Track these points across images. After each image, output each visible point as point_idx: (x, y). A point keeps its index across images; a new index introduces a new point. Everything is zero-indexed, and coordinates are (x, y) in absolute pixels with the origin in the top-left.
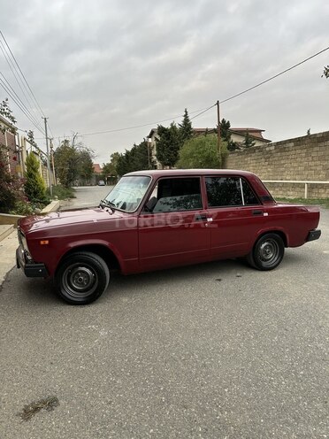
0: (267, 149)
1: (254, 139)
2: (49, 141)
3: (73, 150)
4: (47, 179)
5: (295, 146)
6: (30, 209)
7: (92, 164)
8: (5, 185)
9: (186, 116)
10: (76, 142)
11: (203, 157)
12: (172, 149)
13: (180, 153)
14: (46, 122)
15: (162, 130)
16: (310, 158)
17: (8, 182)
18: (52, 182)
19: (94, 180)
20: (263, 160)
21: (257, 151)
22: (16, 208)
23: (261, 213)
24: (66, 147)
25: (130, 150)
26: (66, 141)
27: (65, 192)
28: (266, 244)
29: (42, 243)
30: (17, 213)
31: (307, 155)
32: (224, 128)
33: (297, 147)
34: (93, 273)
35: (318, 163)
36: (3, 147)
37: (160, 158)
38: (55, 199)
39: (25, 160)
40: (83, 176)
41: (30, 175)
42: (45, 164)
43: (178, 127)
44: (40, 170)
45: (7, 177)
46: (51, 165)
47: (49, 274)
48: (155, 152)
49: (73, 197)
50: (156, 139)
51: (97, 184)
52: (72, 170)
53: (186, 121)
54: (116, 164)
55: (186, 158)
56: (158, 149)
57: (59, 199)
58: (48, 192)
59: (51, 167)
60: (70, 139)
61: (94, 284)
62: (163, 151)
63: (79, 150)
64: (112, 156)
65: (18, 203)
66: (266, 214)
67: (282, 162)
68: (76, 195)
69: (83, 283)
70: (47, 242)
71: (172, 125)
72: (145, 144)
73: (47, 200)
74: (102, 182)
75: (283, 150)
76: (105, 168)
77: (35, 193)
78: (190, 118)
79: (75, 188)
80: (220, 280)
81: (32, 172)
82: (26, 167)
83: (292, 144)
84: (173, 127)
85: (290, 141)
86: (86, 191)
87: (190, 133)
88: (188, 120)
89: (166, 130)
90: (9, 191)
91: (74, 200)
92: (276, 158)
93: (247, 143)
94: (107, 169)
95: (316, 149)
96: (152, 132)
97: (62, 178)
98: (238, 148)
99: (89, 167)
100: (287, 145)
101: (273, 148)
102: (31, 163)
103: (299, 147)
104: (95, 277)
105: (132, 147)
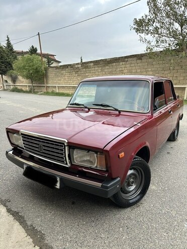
0: (76, 66)
9: (8, 40)
11: (33, 69)
16: (104, 73)
20: (74, 72)
21: (69, 67)
31: (102, 70)
33: (95, 66)
43: (4, 47)
53: (9, 44)
66: (179, 106)
67: (87, 74)
75: (87, 67)
78: (11, 42)
80: (169, 153)
83: (92, 64)
85: (91, 62)
87: (13, 52)
88: (10, 44)
92: (83, 72)
93: (48, 62)
95: (107, 67)
100: (89, 65)
101: (80, 66)
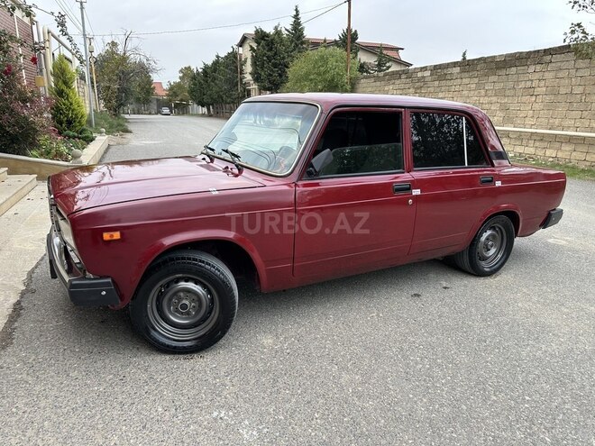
0: (420, 75)
1: (390, 60)
2: (88, 41)
3: (124, 59)
4: (86, 101)
5: (462, 72)
6: (63, 148)
7: (150, 82)
8: (17, 106)
9: (296, 17)
10: (130, 46)
11: (325, 80)
12: (275, 65)
13: (290, 72)
14: (82, 8)
15: (261, 36)
16: (483, 92)
17: (24, 101)
18: (94, 107)
19: (154, 106)
20: (411, 90)
21: (403, 76)
22: (39, 147)
23: (492, 181)
24: (113, 53)
25: (210, 63)
26: (114, 44)
27: (115, 122)
28: (489, 232)
29: (106, 236)
30: (42, 155)
31: (479, 86)
32: (349, 40)
33: (463, 75)
34: (209, 292)
35: (494, 99)
36: (12, 38)
37: (257, 78)
38: (101, 133)
39: (50, 68)
40: (138, 100)
41: (60, 93)
42: (83, 78)
43: (284, 32)
44: (75, 85)
45: (21, 93)
46: (92, 79)
47: (122, 297)
48: (248, 68)
49: (127, 131)
50: (252, 49)
51: (159, 112)
52: (123, 90)
53: (297, 24)
54: (187, 84)
55: (298, 80)
56: (254, 64)
57: (108, 133)
58: (89, 122)
59: (92, 83)
60: (120, 41)
61: (210, 313)
62: (262, 68)
63: (134, 58)
64: (181, 71)
65: (42, 139)
66: (498, 184)
68: (130, 127)
69: (188, 313)
70: (117, 235)
71: (276, 28)
72: (233, 56)
73: (88, 134)
74: (166, 110)
75: (442, 78)
76: (172, 88)
77: (69, 123)
78: (302, 20)
79: (127, 116)
80: (419, 296)
81: (64, 87)
82: (52, 79)
83: (457, 70)
84: (278, 33)
85: (455, 65)
86: (144, 122)
87: (303, 43)
88: (299, 24)
89: (268, 35)
90: (26, 118)
91: (128, 136)
92: (432, 89)
93: (379, 65)
94: (174, 90)
96: (244, 39)
97: (108, 101)
98: (367, 72)
99: (148, 88)
100: (449, 71)
101: (427, 73)
102: (61, 74)
103: (466, 75)
104: (212, 300)
105: (214, 58)
